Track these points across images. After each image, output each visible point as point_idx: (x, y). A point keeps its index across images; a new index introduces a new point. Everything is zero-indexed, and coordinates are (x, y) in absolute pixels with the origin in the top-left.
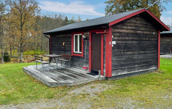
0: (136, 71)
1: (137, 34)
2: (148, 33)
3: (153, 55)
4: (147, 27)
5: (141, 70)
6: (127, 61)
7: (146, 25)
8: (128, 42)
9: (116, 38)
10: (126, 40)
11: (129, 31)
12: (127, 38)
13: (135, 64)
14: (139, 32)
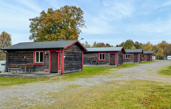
0: (73, 71)
1: (74, 52)
2: (78, 52)
3: (80, 63)
4: (77, 49)
5: (75, 71)
6: (70, 66)
7: (77, 48)
8: (70, 56)
9: (66, 54)
10: (69, 55)
11: (70, 51)
12: (70, 54)
13: (73, 67)
14: (74, 51)
